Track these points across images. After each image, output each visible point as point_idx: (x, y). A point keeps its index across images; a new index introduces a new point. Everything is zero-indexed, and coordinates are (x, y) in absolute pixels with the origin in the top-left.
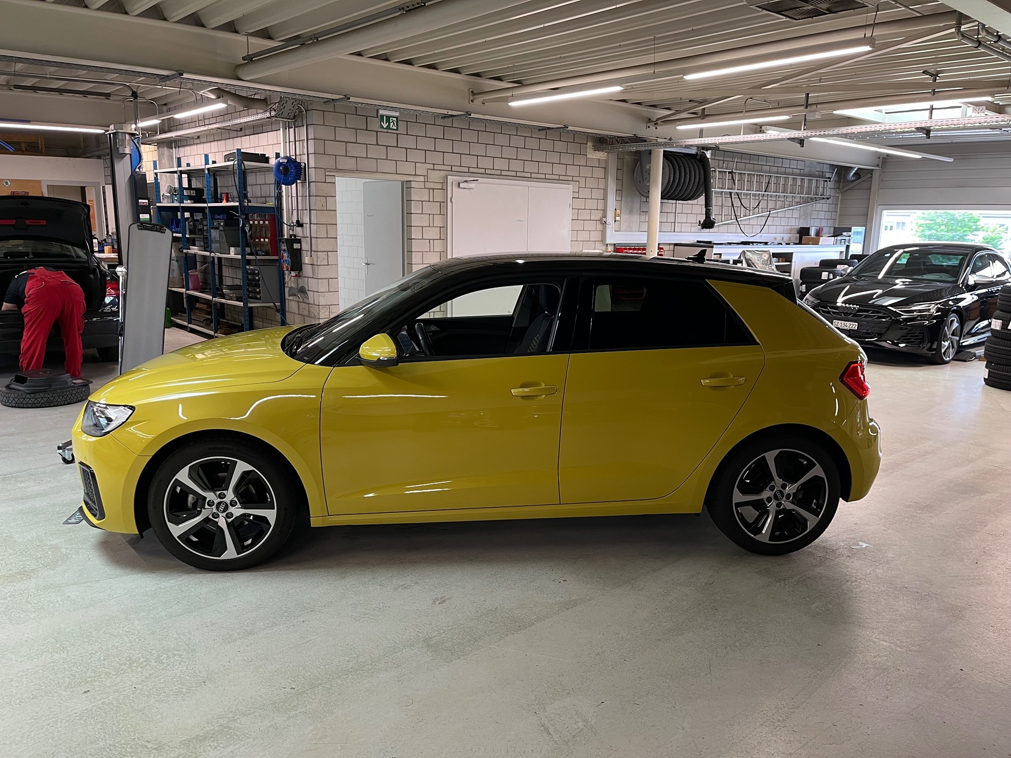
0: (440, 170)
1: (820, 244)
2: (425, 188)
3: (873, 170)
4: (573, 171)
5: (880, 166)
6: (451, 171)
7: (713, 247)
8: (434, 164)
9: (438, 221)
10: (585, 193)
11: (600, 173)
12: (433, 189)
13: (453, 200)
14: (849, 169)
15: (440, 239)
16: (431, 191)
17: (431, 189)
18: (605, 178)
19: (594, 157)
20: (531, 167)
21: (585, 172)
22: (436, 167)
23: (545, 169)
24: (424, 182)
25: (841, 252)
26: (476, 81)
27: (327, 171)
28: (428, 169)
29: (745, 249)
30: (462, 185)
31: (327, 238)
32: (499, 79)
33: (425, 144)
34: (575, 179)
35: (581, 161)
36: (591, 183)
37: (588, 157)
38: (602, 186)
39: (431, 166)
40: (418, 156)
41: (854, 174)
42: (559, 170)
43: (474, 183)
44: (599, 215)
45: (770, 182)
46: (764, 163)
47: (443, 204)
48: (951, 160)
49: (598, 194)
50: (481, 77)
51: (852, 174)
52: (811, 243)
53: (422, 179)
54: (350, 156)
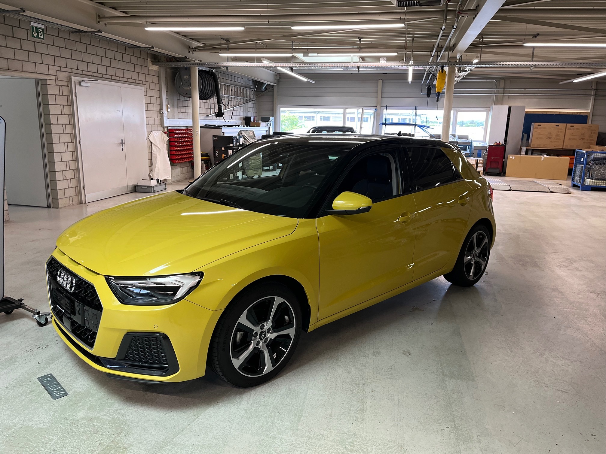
0: (65, 72)
1: (261, 126)
2: (56, 85)
3: (273, 86)
4: (142, 77)
5: (277, 83)
6: (72, 73)
7: (221, 128)
8: (60, 67)
9: (67, 110)
10: (150, 93)
11: (156, 79)
12: (62, 86)
13: (77, 94)
14: (263, 84)
15: (70, 124)
16: (60, 87)
17: (60, 85)
18: (159, 83)
19: (152, 69)
20: (119, 73)
21: (149, 78)
22: (63, 69)
23: (127, 75)
24: (55, 80)
25: (267, 131)
26: (100, 8)
28: (57, 70)
29: (241, 130)
30: (83, 84)
32: (114, 8)
33: (54, 51)
34: (144, 83)
35: (145, 71)
36: (153, 86)
37: (149, 68)
38: (158, 89)
39: (58, 68)
40: (48, 60)
41: (265, 88)
42: (135, 76)
43: (90, 83)
44: (157, 108)
45: (232, 90)
46: (228, 79)
47: (70, 98)
48: (314, 82)
49: (156, 94)
50: (104, 5)
51: (264, 87)
52: (256, 126)
53: (54, 78)
54: (2, 58)
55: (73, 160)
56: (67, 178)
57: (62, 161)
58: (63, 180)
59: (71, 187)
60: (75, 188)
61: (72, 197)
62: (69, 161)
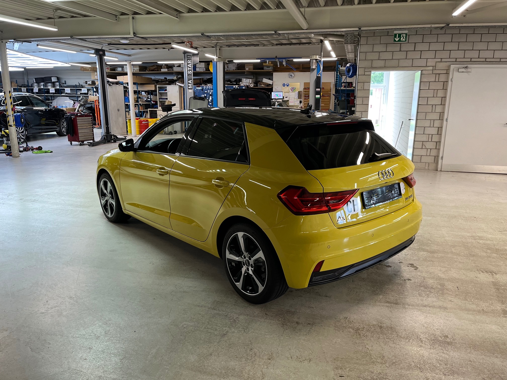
0: (446, 62)
2: (433, 74)
8: (441, 59)
9: (441, 94)
12: (439, 74)
13: (453, 80)
15: (441, 105)
16: (437, 75)
17: (437, 74)
22: (443, 60)
24: (433, 70)
27: (366, 69)
28: (436, 62)
30: (460, 70)
31: (363, 104)
33: (436, 47)
39: (439, 60)
40: (430, 55)
47: (445, 83)
53: (431, 68)
54: (381, 60)
55: (438, 134)
56: (427, 148)
57: (424, 134)
58: (422, 148)
59: (430, 156)
60: (434, 157)
61: (429, 164)
62: (432, 135)
